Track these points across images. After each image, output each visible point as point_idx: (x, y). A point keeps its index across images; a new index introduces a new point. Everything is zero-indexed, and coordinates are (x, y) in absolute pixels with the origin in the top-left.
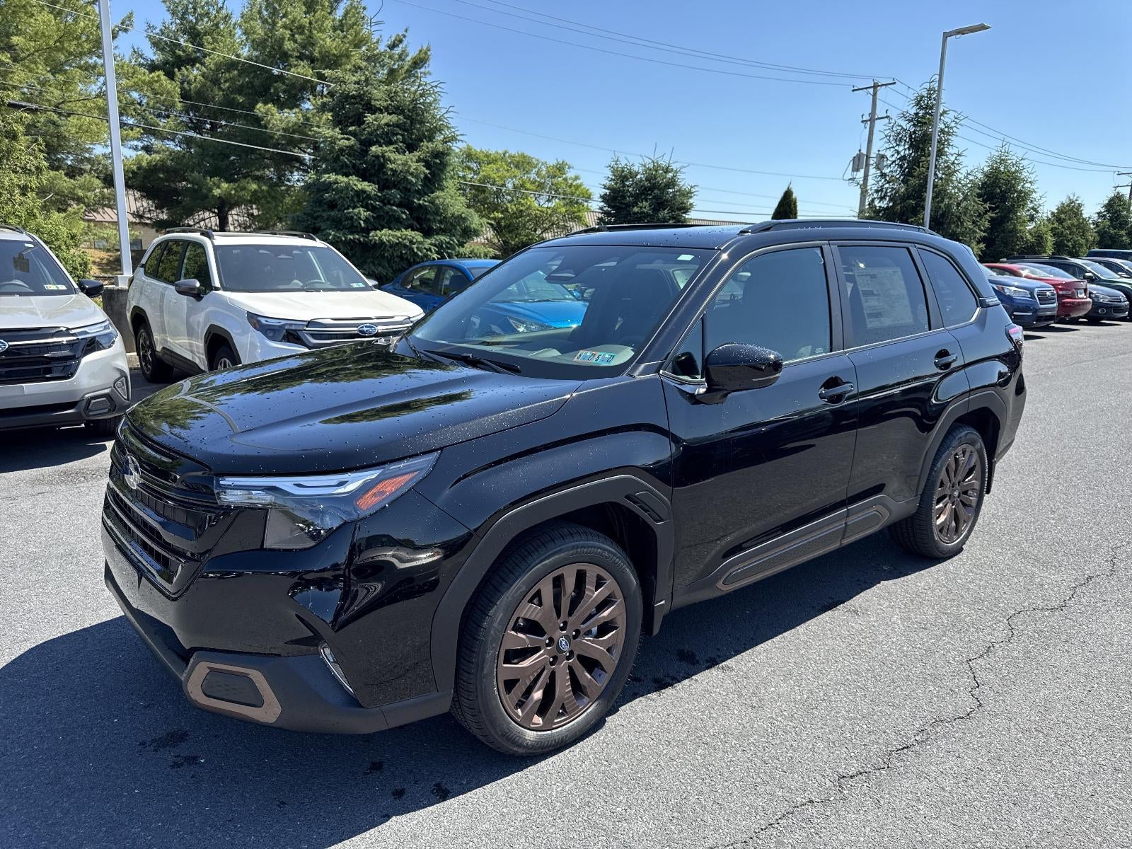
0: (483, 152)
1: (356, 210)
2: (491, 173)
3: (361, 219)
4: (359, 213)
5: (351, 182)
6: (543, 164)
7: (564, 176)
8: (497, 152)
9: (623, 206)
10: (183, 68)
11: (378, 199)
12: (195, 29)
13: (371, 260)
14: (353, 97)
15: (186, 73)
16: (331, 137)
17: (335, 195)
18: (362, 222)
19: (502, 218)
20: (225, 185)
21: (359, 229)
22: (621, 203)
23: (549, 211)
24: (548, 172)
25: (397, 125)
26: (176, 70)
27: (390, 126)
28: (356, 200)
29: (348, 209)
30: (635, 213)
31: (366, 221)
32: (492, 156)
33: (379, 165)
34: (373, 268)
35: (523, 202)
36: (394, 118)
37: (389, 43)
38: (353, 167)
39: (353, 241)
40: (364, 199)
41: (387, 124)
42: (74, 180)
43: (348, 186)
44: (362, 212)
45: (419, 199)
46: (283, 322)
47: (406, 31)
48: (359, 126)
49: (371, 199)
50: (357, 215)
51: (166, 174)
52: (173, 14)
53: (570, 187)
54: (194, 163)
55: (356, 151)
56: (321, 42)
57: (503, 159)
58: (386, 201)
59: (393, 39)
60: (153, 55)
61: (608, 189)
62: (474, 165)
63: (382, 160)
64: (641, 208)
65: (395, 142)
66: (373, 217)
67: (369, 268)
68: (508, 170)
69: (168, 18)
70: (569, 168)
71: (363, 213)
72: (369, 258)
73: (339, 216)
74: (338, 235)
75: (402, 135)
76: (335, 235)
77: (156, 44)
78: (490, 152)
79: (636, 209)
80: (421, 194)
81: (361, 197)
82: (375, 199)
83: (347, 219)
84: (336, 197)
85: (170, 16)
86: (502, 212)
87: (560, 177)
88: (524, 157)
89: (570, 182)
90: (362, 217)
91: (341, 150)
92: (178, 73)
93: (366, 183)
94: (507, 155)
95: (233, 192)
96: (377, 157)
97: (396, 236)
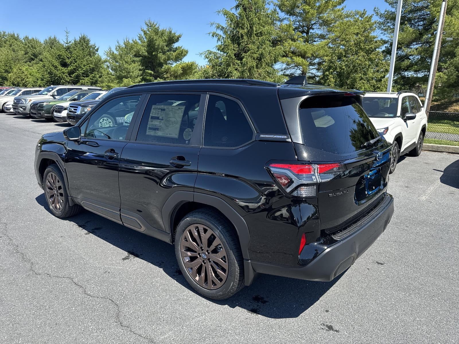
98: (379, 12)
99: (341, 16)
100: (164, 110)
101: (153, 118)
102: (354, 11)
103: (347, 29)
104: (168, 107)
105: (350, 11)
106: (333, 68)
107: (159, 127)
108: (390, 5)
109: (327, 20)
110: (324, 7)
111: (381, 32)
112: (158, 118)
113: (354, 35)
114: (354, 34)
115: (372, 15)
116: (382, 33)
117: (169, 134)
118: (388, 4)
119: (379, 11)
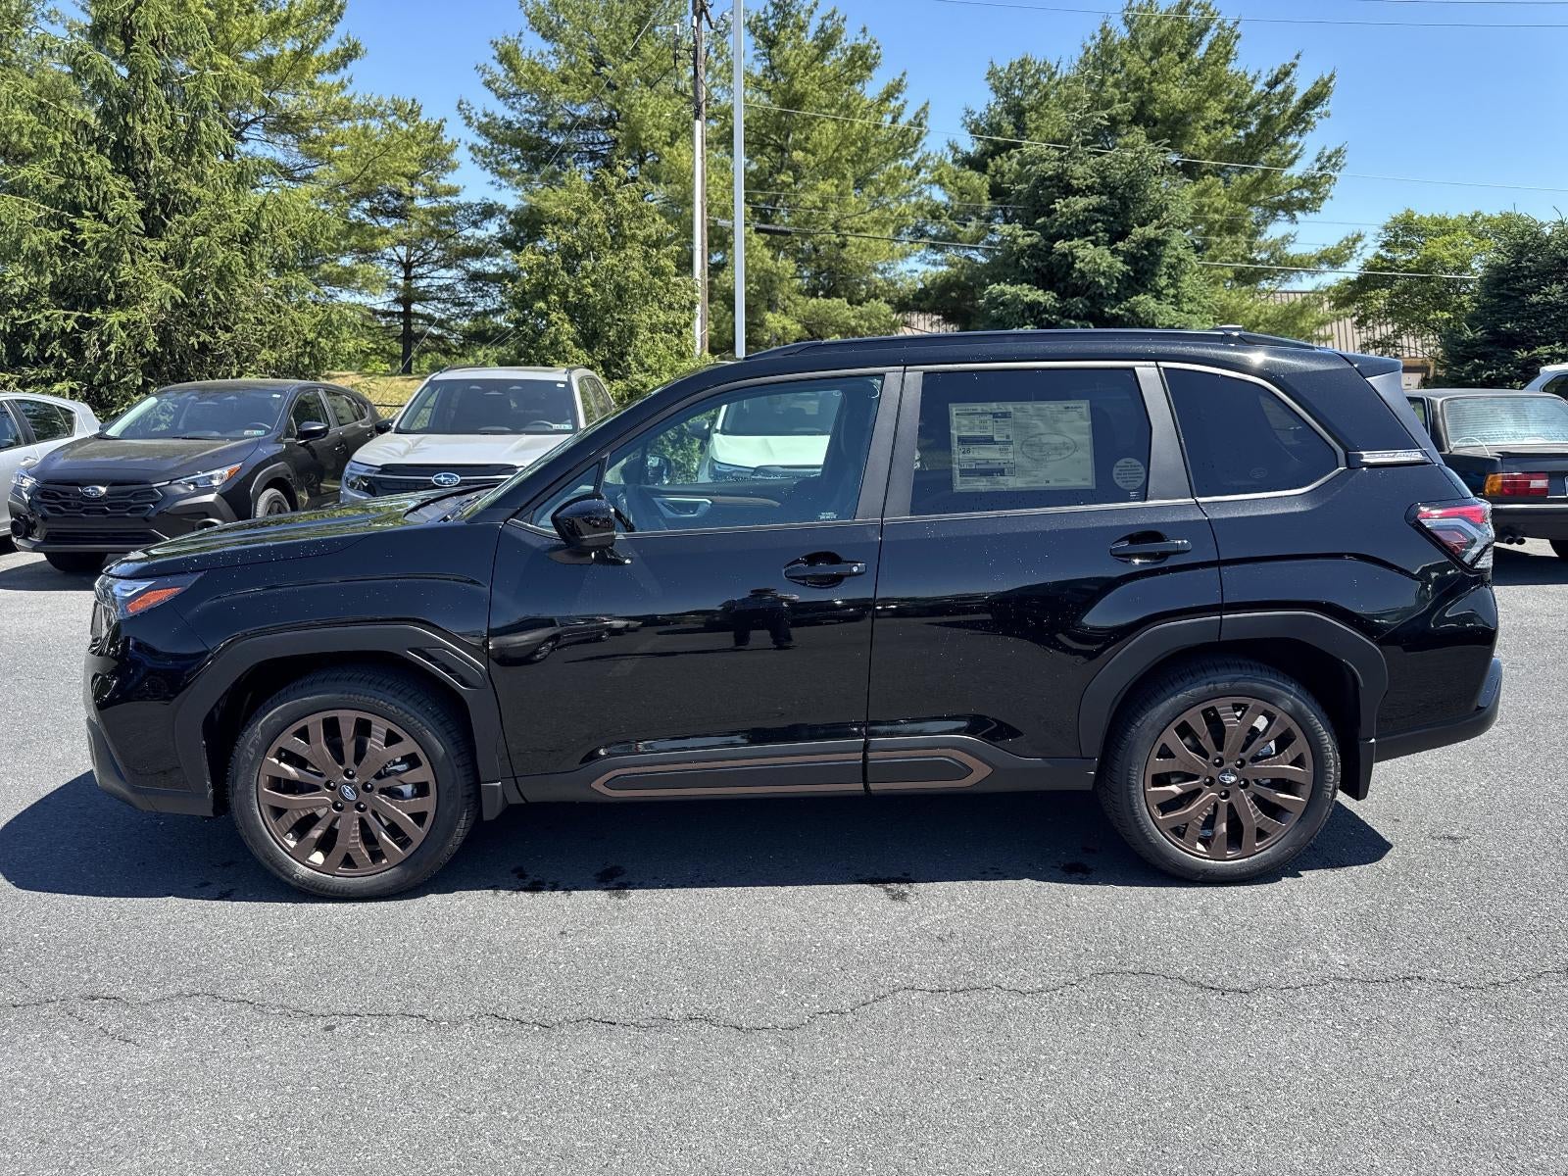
0: (1435, 218)
5: (1021, 292)
10: (997, 158)
11: (1056, 311)
12: (1019, 105)
14: (1050, 178)
15: (1000, 162)
16: (1010, 235)
17: (1003, 310)
25: (1098, 210)
26: (989, 160)
27: (1089, 211)
28: (1026, 315)
30: (1532, 305)
32: (1450, 222)
33: (1063, 266)
36: (1094, 200)
37: (1269, 78)
38: (1030, 272)
40: (1038, 313)
41: (1086, 210)
43: (1016, 297)
45: (1113, 307)
47: (1297, 57)
48: (1049, 216)
49: (1045, 312)
52: (996, 92)
55: (1041, 250)
56: (1162, 96)
57: (1471, 225)
58: (1065, 314)
59: (1275, 72)
60: (970, 146)
63: (1070, 259)
64: (1546, 295)
65: (1094, 233)
68: (1473, 243)
69: (992, 97)
75: (1103, 222)
77: (975, 130)
79: (1535, 299)
80: (1118, 298)
81: (1035, 312)
82: (1052, 311)
84: (1003, 314)
85: (994, 96)
91: (1022, 251)
92: (991, 164)
93: (1040, 292)
94: (1480, 218)
96: (1064, 255)
98: (473, 114)
99: (346, 109)
100: (1006, 415)
101: (963, 440)
102: (386, 100)
103: (382, 158)
104: (1019, 406)
105: (375, 98)
106: (558, 289)
107: (1002, 466)
108: (499, 98)
109: (299, 116)
110: (291, 69)
111: (491, 178)
112: (990, 440)
113: (404, 179)
114: (404, 175)
115: (441, 121)
116: (492, 183)
117: (1056, 480)
118: (493, 94)
119: (473, 111)
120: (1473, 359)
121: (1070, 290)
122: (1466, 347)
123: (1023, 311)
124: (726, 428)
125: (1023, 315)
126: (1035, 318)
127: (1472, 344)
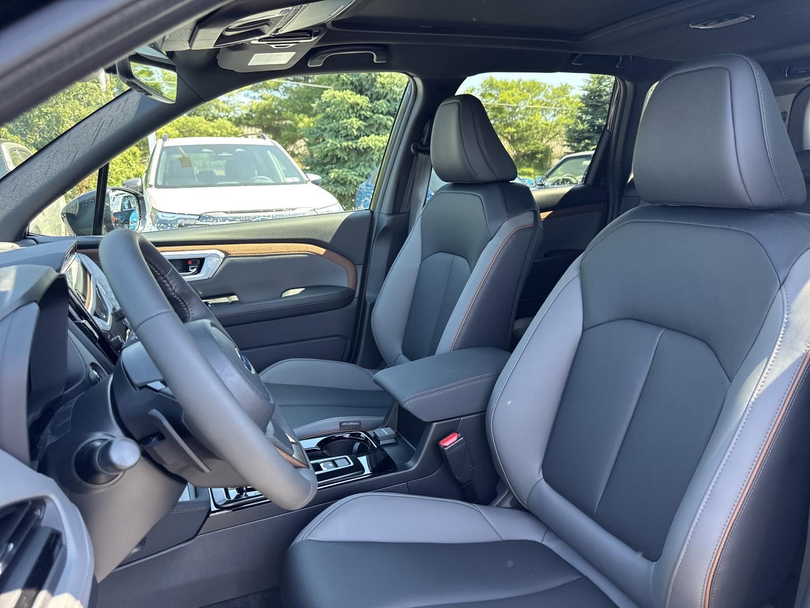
0: (502, 82)
1: (349, 121)
2: (507, 97)
3: (354, 128)
4: (352, 122)
5: (345, 96)
6: (549, 87)
7: (567, 96)
8: (513, 81)
9: (600, 104)
11: (369, 109)
13: (363, 163)
17: (335, 108)
18: (354, 130)
19: (514, 132)
20: (306, 119)
21: (353, 137)
22: (598, 102)
23: (554, 124)
24: (554, 93)
28: (350, 111)
29: (343, 120)
31: (359, 129)
32: (509, 84)
33: (372, 79)
34: (363, 170)
35: (531, 118)
38: (351, 84)
39: (348, 147)
40: (358, 111)
42: (214, 122)
43: (344, 100)
44: (354, 122)
46: (177, 217)
49: (363, 110)
50: (350, 125)
51: (272, 115)
53: (571, 104)
54: (288, 105)
57: (518, 85)
58: (375, 111)
61: (586, 90)
62: (494, 92)
66: (364, 125)
67: (360, 170)
68: (520, 94)
70: (571, 89)
71: (356, 123)
72: (361, 161)
73: (337, 126)
74: (334, 142)
76: (333, 143)
78: (508, 81)
81: (356, 110)
82: (367, 110)
83: (343, 128)
84: (335, 110)
86: (515, 128)
87: (563, 97)
88: (534, 83)
89: (571, 100)
90: (354, 126)
93: (358, 96)
94: (521, 83)
95: (312, 125)
97: (382, 140)
120: (584, 140)
121: (374, 96)
122: (579, 134)
123: (348, 109)
124: (160, 183)
125: (348, 112)
126: (356, 114)
127: (582, 132)
